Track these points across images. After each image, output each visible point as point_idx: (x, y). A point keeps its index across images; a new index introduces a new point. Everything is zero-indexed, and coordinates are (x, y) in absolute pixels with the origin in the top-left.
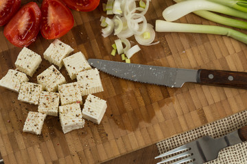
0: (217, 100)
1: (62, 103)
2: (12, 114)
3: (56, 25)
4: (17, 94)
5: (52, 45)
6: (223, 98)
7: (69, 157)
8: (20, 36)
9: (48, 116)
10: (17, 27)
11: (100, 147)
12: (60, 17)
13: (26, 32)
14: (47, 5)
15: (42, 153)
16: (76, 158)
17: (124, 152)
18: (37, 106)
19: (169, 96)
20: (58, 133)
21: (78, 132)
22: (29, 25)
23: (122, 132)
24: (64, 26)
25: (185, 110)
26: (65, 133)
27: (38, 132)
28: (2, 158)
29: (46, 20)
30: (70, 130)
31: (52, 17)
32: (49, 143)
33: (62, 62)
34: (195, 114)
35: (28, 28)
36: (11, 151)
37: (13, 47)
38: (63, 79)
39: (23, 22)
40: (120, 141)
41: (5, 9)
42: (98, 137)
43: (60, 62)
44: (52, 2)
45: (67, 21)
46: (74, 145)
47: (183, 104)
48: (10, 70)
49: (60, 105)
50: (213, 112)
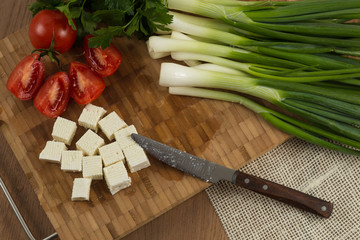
0: (256, 135)
1: (106, 164)
2: (57, 186)
3: (89, 89)
4: (58, 164)
5: (85, 110)
6: (261, 132)
7: (121, 217)
8: (51, 107)
9: (93, 181)
10: (48, 98)
11: (150, 201)
12: (91, 80)
13: (56, 102)
14: (75, 72)
15: (95, 218)
16: (129, 217)
17: (174, 201)
18: (81, 172)
19: (208, 140)
20: (106, 196)
21: (126, 191)
22: (59, 95)
23: (169, 183)
24: (97, 87)
25: (227, 150)
26: (113, 194)
27: (87, 198)
28: (55, 231)
29: (77, 86)
30: (117, 190)
31: (83, 82)
32: (99, 207)
33: (98, 125)
34: (237, 153)
35: (58, 98)
36: (63, 222)
37: (45, 119)
38: (102, 141)
39: (53, 92)
40: (168, 192)
41: (31, 81)
42: (146, 192)
43: (95, 125)
44: (79, 68)
45: (98, 82)
46: (124, 204)
47: (224, 144)
48: (49, 143)
49: (103, 166)
50: (254, 148)
